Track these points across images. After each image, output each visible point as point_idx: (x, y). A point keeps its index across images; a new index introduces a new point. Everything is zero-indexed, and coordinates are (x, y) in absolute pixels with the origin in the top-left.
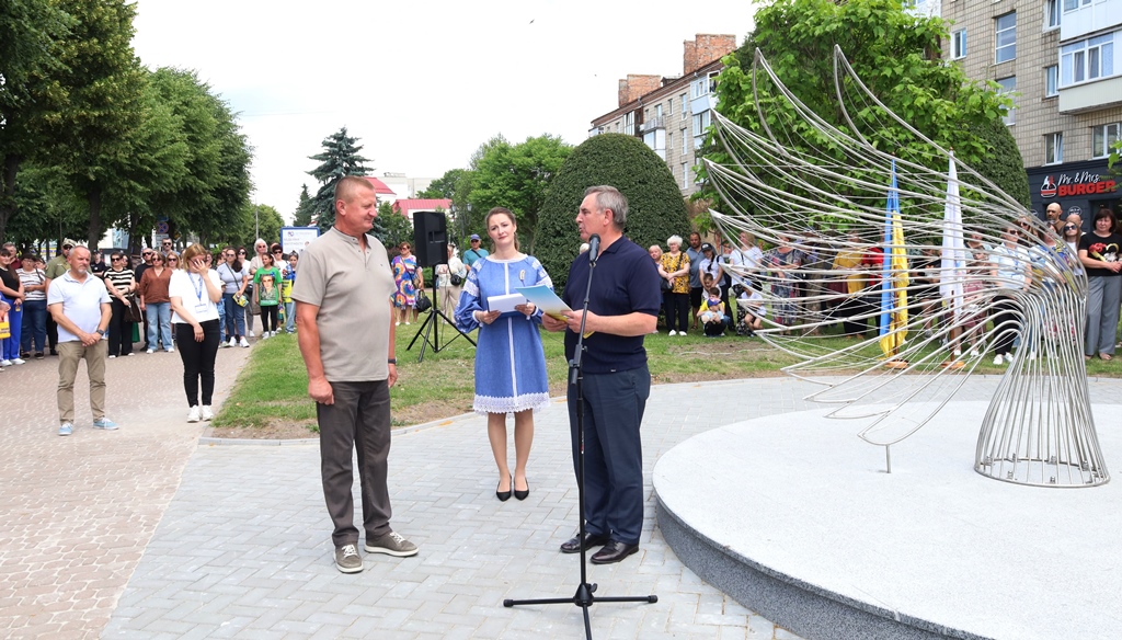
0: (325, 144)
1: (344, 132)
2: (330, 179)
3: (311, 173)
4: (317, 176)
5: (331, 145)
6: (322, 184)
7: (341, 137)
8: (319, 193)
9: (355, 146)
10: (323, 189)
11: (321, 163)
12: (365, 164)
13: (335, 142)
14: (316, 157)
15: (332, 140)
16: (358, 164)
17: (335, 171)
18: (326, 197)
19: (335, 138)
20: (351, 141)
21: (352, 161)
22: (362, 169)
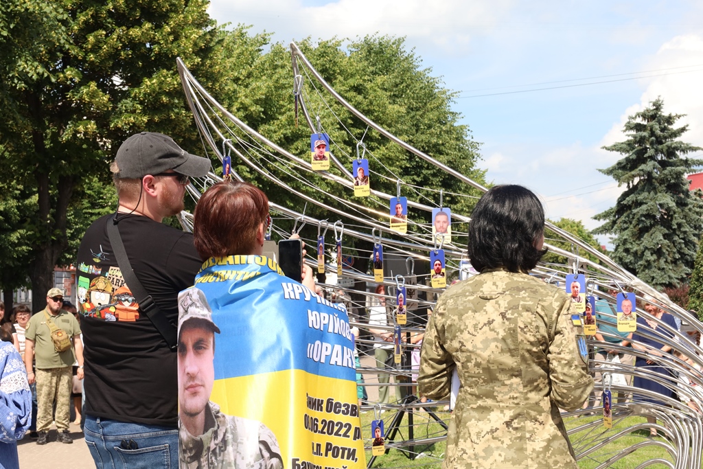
0: (629, 127)
1: (658, 106)
2: (636, 180)
3: (609, 172)
4: (618, 178)
5: (639, 127)
6: (624, 188)
7: (653, 115)
8: (619, 202)
9: (675, 127)
10: (625, 195)
11: (621, 157)
12: (691, 155)
13: (645, 123)
14: (617, 148)
15: (639, 120)
16: (681, 156)
17: (643, 167)
18: (629, 207)
19: (644, 116)
20: (669, 120)
21: (671, 152)
22: (686, 163)
